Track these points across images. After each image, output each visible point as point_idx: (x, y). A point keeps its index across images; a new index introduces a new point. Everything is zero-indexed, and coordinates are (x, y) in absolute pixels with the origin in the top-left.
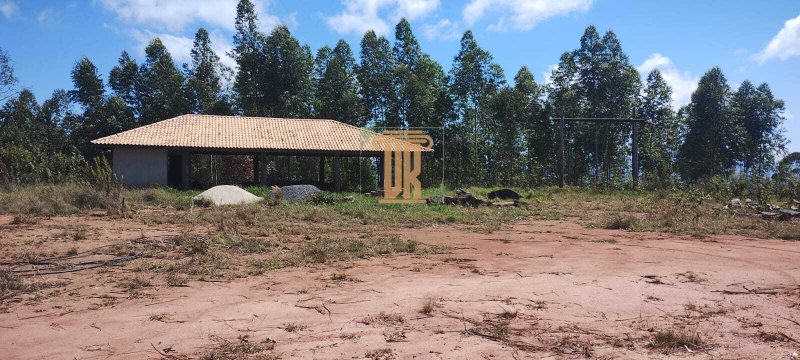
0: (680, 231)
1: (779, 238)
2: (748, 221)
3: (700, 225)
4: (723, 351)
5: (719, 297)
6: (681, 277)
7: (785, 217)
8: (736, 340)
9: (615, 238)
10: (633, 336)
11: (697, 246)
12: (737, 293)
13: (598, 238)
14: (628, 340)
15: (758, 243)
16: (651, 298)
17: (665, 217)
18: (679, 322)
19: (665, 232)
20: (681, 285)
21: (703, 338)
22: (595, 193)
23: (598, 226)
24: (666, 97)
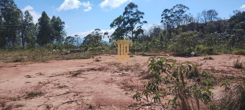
0: (38, 60)
1: (65, 59)
2: (57, 56)
3: (44, 58)
4: (48, 94)
5: (48, 78)
6: (37, 74)
7: (67, 54)
8: (52, 90)
9: (16, 65)
10: (20, 96)
11: (43, 64)
12: (53, 76)
13: (10, 66)
14: (18, 97)
15: (60, 61)
16: (27, 82)
17: (33, 57)
18: (36, 88)
19: (33, 61)
20: (37, 77)
21: (43, 91)
22: (9, 51)
23: (10, 62)
24: (32, 19)
